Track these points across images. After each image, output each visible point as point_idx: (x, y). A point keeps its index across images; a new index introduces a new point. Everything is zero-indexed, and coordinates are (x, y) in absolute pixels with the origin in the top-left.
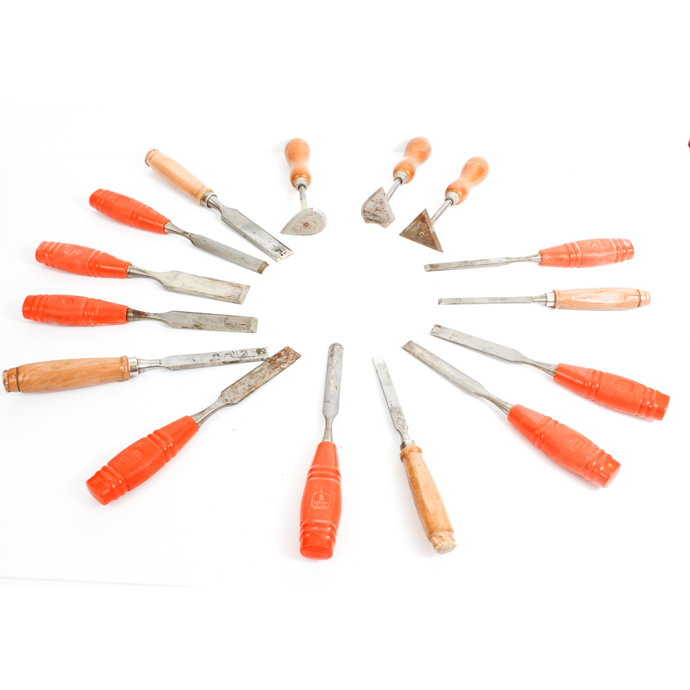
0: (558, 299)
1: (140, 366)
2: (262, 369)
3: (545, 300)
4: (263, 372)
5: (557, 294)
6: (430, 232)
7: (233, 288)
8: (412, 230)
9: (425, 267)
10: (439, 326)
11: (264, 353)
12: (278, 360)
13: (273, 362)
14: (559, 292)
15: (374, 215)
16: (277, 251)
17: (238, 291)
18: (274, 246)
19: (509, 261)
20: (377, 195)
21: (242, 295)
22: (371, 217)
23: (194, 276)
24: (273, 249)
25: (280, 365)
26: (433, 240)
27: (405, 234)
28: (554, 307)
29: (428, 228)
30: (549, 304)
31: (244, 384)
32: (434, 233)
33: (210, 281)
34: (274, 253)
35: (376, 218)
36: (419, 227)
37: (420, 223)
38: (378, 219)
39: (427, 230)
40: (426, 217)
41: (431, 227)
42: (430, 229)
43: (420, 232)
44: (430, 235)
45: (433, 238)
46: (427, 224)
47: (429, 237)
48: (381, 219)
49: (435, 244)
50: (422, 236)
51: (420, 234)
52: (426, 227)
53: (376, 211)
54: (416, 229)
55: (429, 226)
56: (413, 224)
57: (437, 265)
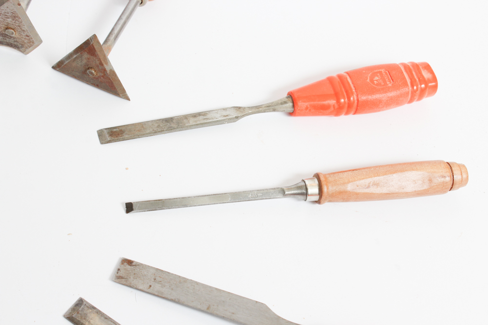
0: (325, 189)
3: (304, 191)
5: (322, 179)
6: (105, 70)
8: (74, 64)
9: (101, 133)
10: (130, 262)
14: (325, 176)
15: (5, 36)
19: (241, 112)
26: (112, 83)
27: (60, 67)
28: (318, 202)
29: (101, 64)
30: (309, 198)
32: (113, 73)
35: (8, 40)
36: (85, 61)
37: (86, 55)
38: (12, 41)
39: (100, 67)
40: (95, 47)
41: (107, 63)
42: (105, 65)
43: (89, 68)
44: (105, 75)
45: (110, 79)
46: (100, 59)
47: (103, 76)
48: (16, 41)
49: (115, 88)
50: (91, 76)
51: (88, 71)
52: (98, 62)
53: (7, 29)
54: (80, 64)
55: (103, 62)
56: (75, 56)
57: (121, 130)
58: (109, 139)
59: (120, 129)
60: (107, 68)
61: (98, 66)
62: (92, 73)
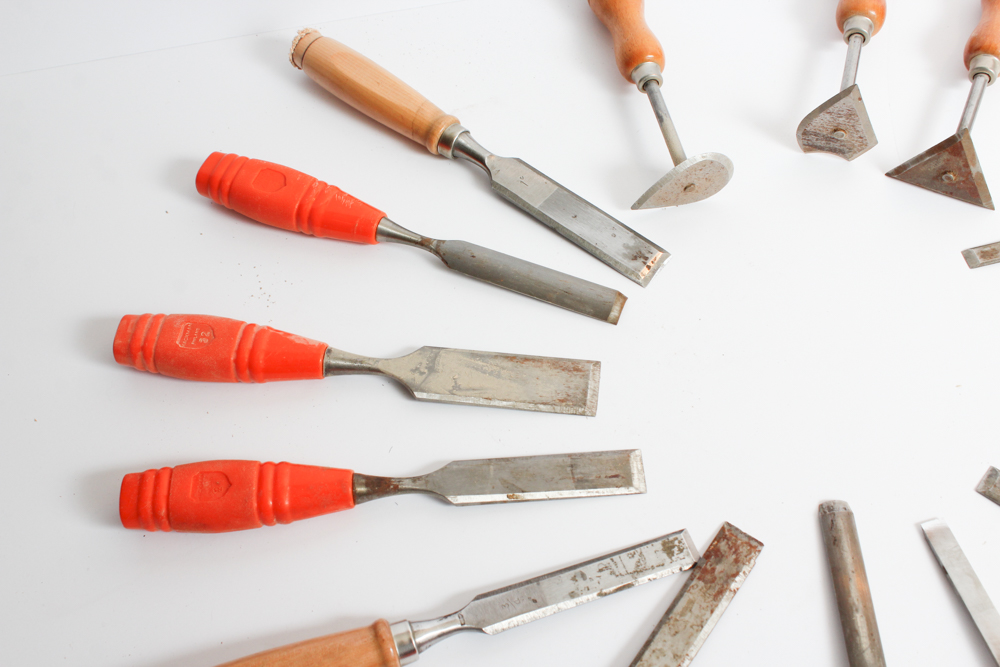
1: (420, 639)
2: (691, 602)
4: (695, 609)
6: (970, 173)
7: (565, 374)
8: (923, 169)
9: (968, 256)
11: (681, 551)
12: (719, 568)
13: (708, 577)
15: (830, 139)
16: (635, 258)
17: (577, 380)
18: (626, 247)
20: (842, 101)
21: (590, 392)
22: (822, 143)
23: (474, 355)
24: (625, 256)
25: (728, 584)
26: (976, 188)
27: (900, 173)
29: (967, 166)
31: (662, 653)
32: (980, 176)
33: (508, 364)
34: (632, 265)
35: (832, 145)
36: (941, 163)
37: (945, 156)
38: (837, 145)
39: (963, 170)
40: (964, 144)
41: (974, 165)
42: (972, 168)
43: (945, 173)
44: (967, 179)
45: (974, 184)
46: (966, 159)
47: (964, 182)
48: (844, 145)
49: (978, 195)
50: (946, 181)
51: (944, 177)
52: (961, 164)
53: (835, 131)
54: (933, 167)
55: (969, 163)
56: (928, 158)
57: (994, 249)
58: (981, 261)
59: (993, 247)
60: (974, 170)
61: (960, 169)
62: (949, 178)
